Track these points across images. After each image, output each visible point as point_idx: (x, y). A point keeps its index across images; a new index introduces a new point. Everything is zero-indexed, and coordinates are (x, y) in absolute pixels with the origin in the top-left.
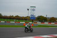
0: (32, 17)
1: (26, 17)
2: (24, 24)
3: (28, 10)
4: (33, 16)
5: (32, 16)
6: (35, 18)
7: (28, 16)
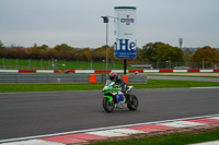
0: (124, 48)
1: (97, 50)
2: (89, 76)
3: (106, 20)
4: (126, 44)
5: (121, 44)
6: (133, 51)
7: (106, 47)
